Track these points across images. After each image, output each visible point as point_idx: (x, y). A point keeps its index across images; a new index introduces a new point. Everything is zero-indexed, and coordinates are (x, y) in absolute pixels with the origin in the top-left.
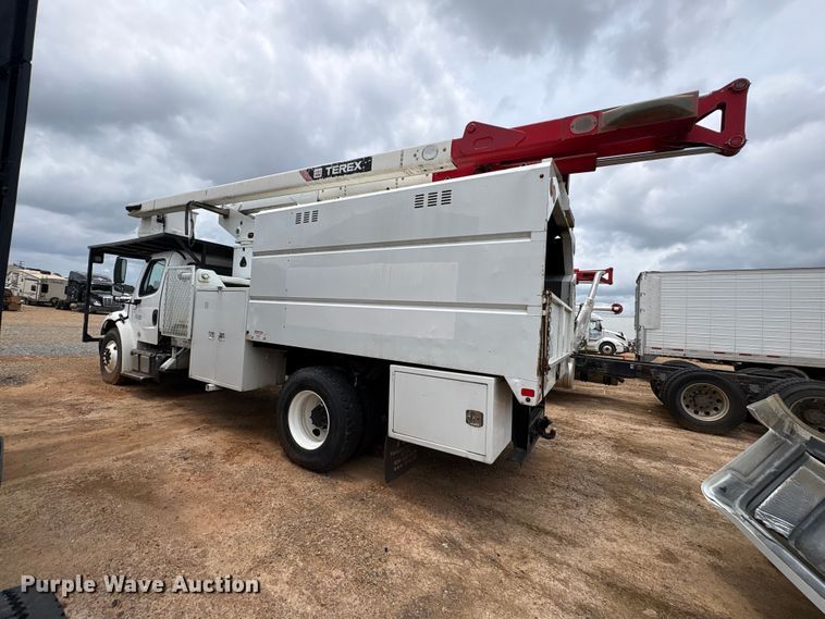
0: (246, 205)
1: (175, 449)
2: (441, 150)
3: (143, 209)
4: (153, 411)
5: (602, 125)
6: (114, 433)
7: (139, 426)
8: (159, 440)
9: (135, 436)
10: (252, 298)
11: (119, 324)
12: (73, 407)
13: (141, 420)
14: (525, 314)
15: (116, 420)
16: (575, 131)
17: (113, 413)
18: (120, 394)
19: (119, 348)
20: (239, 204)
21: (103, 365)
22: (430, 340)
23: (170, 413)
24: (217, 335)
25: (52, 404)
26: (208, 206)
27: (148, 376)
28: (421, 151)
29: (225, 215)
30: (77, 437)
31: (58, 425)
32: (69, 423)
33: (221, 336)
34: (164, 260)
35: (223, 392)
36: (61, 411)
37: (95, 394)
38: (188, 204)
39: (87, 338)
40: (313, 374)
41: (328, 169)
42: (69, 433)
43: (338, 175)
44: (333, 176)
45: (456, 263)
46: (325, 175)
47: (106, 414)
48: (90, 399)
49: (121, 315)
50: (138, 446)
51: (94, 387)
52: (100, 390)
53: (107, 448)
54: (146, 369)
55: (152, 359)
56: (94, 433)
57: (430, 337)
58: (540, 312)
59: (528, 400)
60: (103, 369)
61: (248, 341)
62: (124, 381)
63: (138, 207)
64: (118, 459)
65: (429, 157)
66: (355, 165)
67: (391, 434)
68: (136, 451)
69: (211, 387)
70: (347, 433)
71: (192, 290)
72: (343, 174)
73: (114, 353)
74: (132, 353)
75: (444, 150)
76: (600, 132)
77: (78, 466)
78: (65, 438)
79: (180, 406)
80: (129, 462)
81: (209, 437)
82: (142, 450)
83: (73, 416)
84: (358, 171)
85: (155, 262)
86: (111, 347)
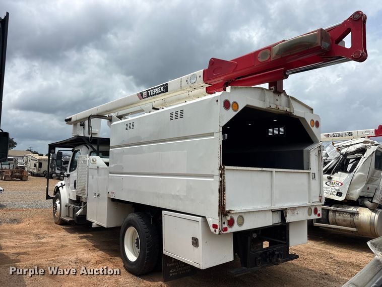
0: (121, 113)
1: (73, 258)
2: (198, 77)
3: (72, 120)
4: (72, 239)
5: (273, 55)
6: (50, 249)
7: (62, 246)
8: (68, 254)
9: (58, 251)
10: (111, 173)
11: (60, 189)
12: (37, 236)
13: (64, 243)
14: (213, 180)
15: (54, 243)
16: (260, 60)
17: (53, 239)
18: (60, 229)
19: (60, 203)
20: (117, 113)
21: (54, 213)
22: (177, 195)
23: (79, 241)
24: (97, 194)
25: (28, 234)
26: (100, 116)
27: (71, 219)
28: (189, 78)
29: (110, 120)
30: (34, 249)
31: (28, 243)
32: (33, 243)
33: (98, 195)
34: (79, 150)
35: (100, 228)
36: (32, 237)
37: (48, 229)
38: (90, 116)
39: (48, 197)
40: (133, 217)
41: (149, 91)
42: (32, 248)
43: (154, 95)
44: (152, 96)
45: (186, 151)
46: (148, 96)
47: (50, 240)
48: (45, 231)
49: (62, 184)
50: (58, 256)
51: (49, 226)
52: (51, 228)
53: (46, 255)
54: (71, 215)
55: (74, 209)
56: (42, 248)
57: (177, 194)
58: (218, 179)
59: (215, 231)
60: (54, 215)
61: (109, 198)
62: (63, 223)
63: (70, 119)
64: (47, 260)
65: (193, 81)
66: (160, 89)
67: (164, 252)
68: (56, 258)
69: (94, 225)
70: (147, 252)
71: (87, 169)
72: (155, 94)
73: (58, 205)
74: (66, 206)
75: (200, 77)
76: (272, 60)
77: (31, 262)
78: (30, 249)
79: (85, 237)
80: (51, 262)
81: (92, 254)
82: (59, 258)
83: (36, 239)
84: (162, 92)
85: (76, 151)
86: (57, 202)
